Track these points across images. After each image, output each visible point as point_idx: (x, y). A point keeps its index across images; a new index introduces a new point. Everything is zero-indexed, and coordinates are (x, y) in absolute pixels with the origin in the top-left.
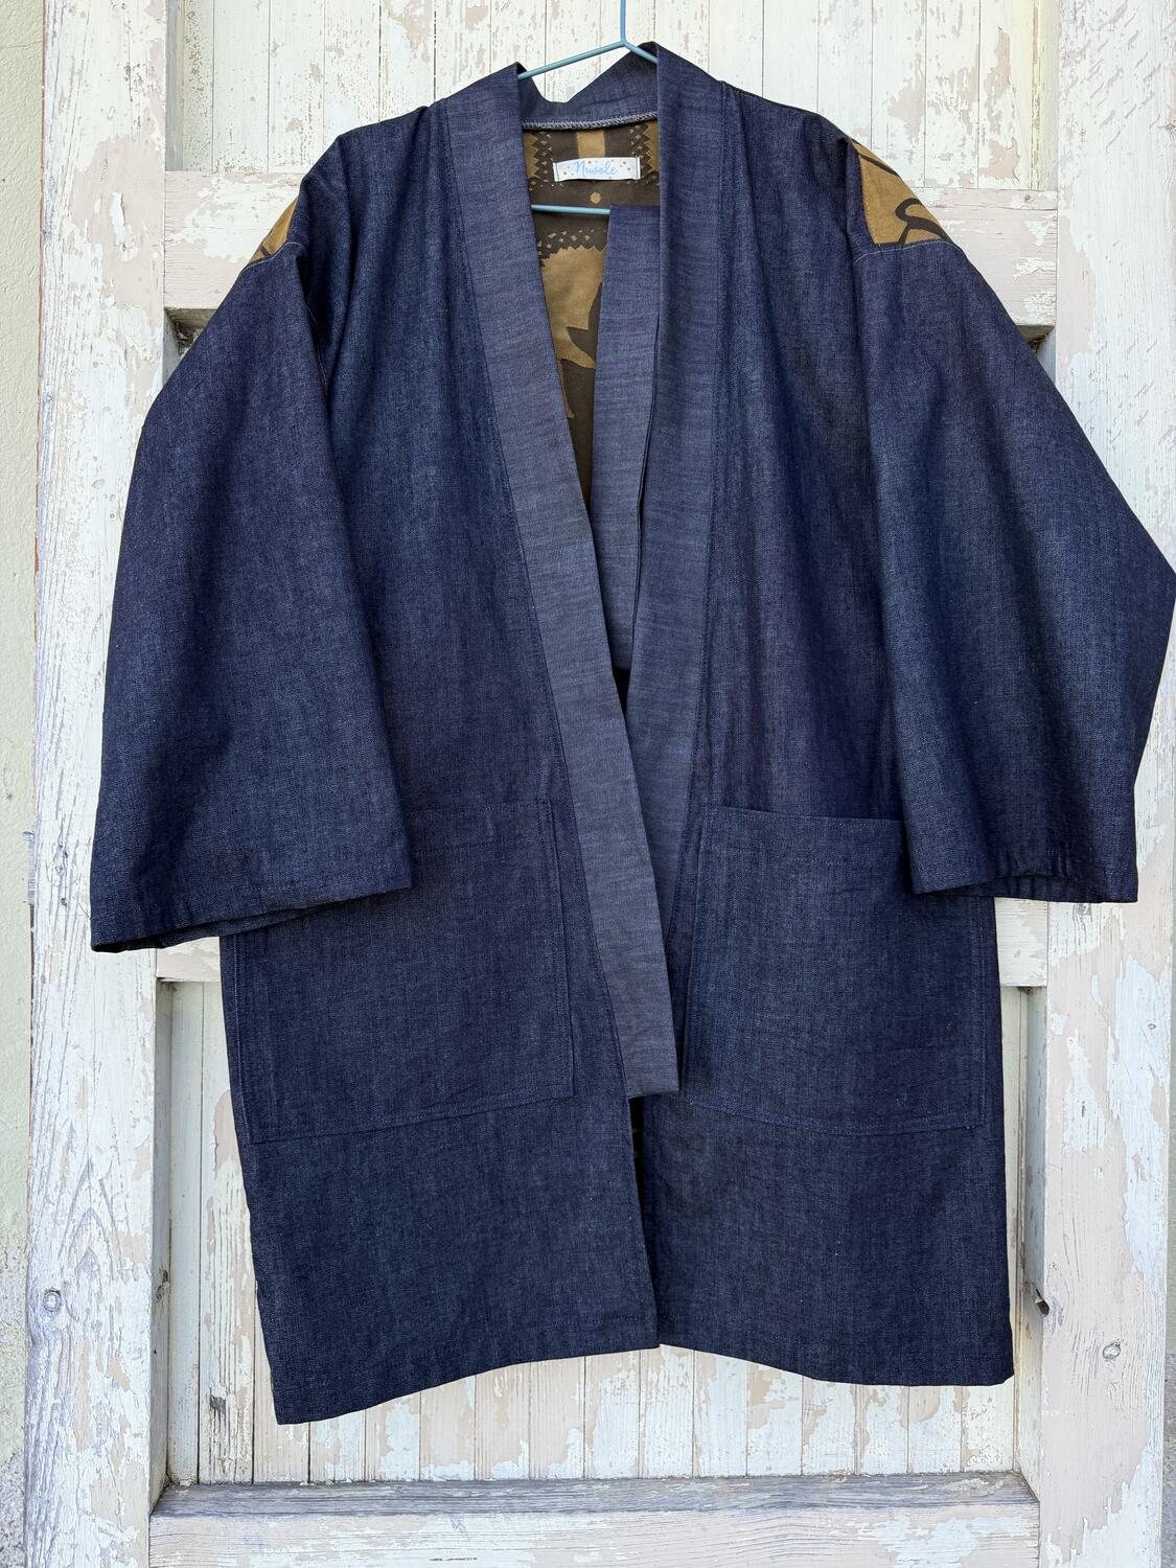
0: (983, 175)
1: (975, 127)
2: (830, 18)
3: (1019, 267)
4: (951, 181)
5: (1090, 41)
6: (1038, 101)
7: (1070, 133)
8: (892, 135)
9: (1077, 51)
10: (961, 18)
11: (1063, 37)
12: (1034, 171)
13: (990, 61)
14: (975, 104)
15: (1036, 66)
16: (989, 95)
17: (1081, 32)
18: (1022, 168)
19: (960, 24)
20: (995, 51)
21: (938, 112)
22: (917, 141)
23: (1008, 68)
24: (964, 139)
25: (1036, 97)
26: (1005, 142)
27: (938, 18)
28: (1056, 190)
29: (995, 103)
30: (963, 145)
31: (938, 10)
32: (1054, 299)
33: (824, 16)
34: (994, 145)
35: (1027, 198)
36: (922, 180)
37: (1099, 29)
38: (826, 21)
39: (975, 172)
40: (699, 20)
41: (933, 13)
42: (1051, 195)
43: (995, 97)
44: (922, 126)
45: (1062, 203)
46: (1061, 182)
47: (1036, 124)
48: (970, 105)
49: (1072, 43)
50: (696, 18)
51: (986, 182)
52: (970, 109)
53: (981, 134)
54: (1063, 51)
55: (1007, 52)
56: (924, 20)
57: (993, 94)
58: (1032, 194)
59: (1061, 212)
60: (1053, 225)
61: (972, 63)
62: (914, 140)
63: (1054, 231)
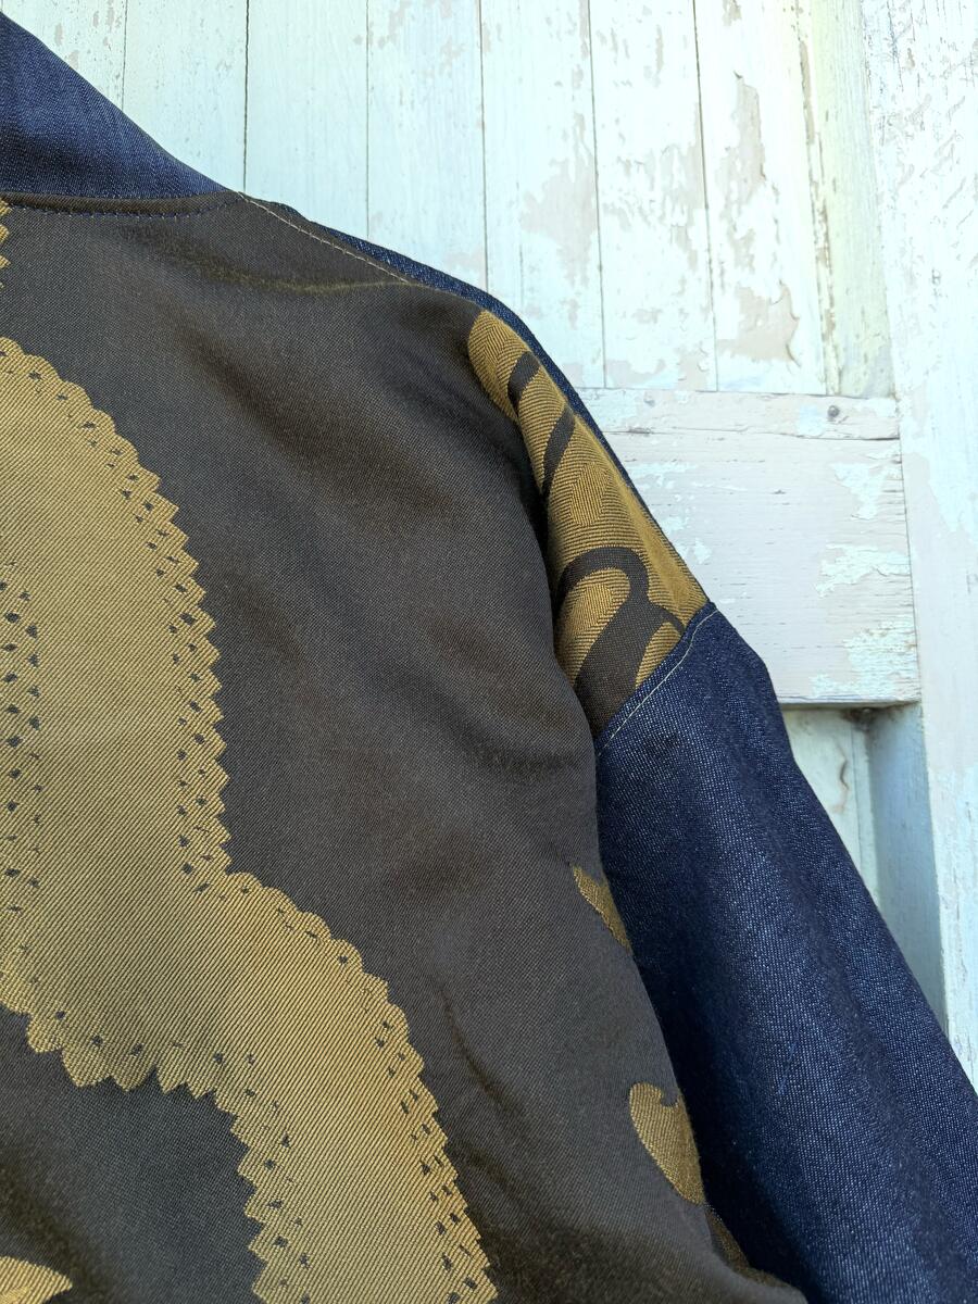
0: (728, 353)
1: (703, 258)
2: (392, 37)
3: (827, 567)
4: (661, 365)
5: (929, 98)
6: (824, 213)
7: (911, 278)
8: (532, 269)
9: (907, 114)
10: (659, 52)
11: (876, 85)
12: (830, 348)
13: (723, 133)
14: (699, 213)
15: (815, 148)
16: (727, 199)
17: (909, 79)
18: (806, 340)
19: (660, 62)
20: (732, 116)
21: (625, 225)
22: (585, 280)
23: (760, 150)
24: (683, 281)
25: (819, 205)
26: (765, 289)
27: (615, 48)
28: (892, 394)
29: (740, 212)
30: (681, 293)
31: (613, 35)
32: (911, 639)
33: (379, 32)
34: (746, 297)
35: (834, 413)
36: (600, 363)
37: (944, 75)
38: (382, 43)
39: (709, 347)
40: (103, 28)
41: (603, 39)
42: (883, 406)
43: (739, 202)
44: (593, 253)
45: (908, 426)
46: (901, 382)
47: (825, 256)
48: (690, 217)
49: (893, 97)
50: (96, 23)
51: (734, 368)
52: (690, 222)
53: (716, 271)
54: (877, 113)
55: (755, 120)
56: (588, 51)
57: (734, 197)
58: (842, 403)
59: (908, 445)
60: (894, 470)
61: (691, 137)
62: (578, 278)
63: (897, 485)
